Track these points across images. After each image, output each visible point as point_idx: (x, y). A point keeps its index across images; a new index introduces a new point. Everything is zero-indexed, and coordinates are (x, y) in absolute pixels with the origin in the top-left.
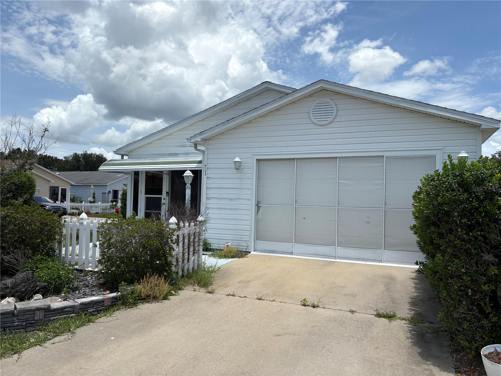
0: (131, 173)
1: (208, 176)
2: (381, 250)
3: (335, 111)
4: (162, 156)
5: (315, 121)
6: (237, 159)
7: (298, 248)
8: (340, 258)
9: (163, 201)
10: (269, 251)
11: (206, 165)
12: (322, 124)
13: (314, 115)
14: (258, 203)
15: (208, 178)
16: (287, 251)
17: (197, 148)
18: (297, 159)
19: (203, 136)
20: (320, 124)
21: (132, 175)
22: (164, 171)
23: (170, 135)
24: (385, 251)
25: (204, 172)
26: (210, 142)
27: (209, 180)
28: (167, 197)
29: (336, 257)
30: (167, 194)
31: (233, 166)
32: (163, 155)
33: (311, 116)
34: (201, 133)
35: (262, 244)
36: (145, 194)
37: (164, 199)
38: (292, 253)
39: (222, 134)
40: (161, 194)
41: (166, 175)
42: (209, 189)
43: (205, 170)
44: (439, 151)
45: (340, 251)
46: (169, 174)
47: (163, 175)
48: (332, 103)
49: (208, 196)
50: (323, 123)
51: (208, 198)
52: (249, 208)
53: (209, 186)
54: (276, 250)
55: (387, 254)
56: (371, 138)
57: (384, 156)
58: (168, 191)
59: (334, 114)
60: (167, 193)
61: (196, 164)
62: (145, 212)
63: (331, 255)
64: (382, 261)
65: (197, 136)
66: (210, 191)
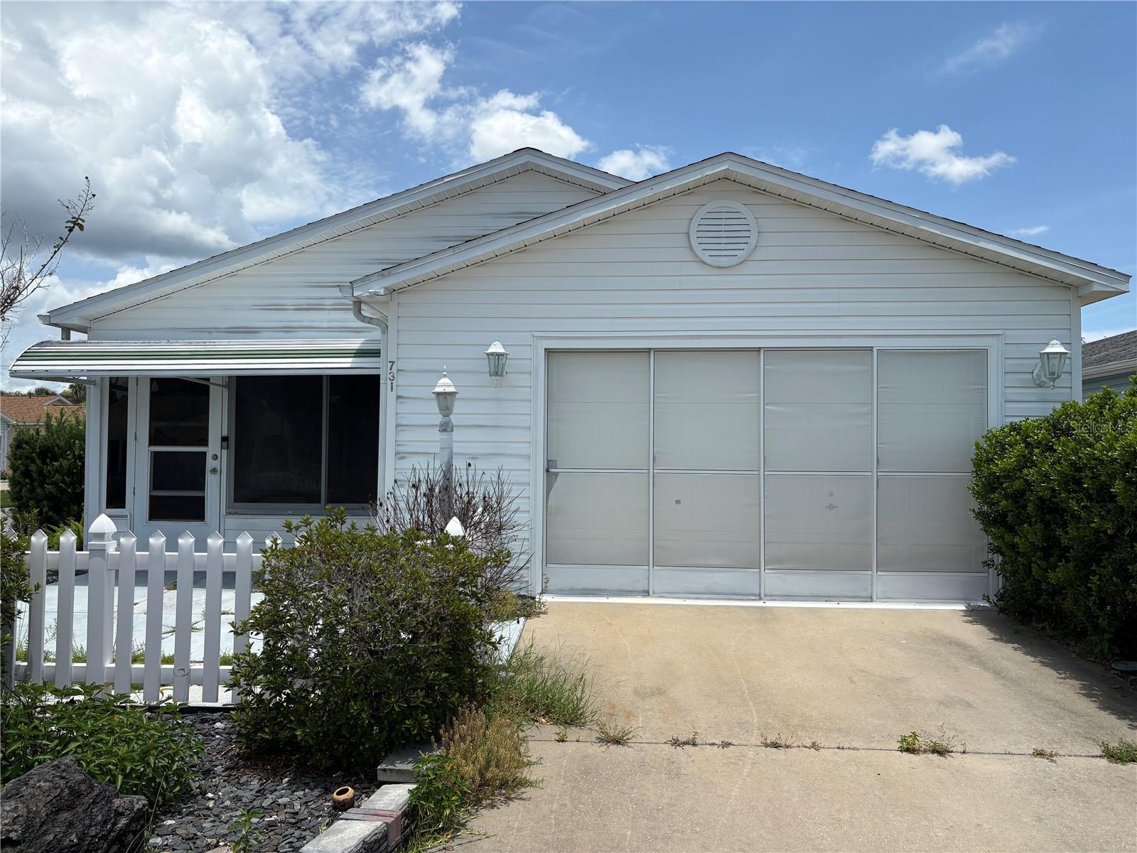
0: (98, 381)
1: (400, 394)
2: (870, 572)
3: (754, 234)
4: (207, 334)
5: (705, 256)
6: (497, 348)
7: (662, 577)
8: (773, 597)
9: (210, 464)
10: (584, 589)
11: (393, 362)
12: (721, 265)
13: (700, 240)
14: (550, 463)
15: (398, 397)
16: (631, 589)
17: (360, 313)
18: (657, 350)
19: (391, 281)
20: (716, 264)
21: (102, 390)
22: (215, 377)
23: (233, 274)
24: (879, 573)
25: (389, 382)
26: (404, 298)
27: (403, 403)
28: (224, 452)
29: (762, 595)
30: (225, 444)
31: (484, 366)
32: (211, 332)
33: (694, 242)
34: (386, 273)
35: (563, 575)
36: (150, 444)
37: (215, 457)
38: (648, 592)
39: (440, 277)
40: (204, 442)
41: (221, 388)
42: (404, 428)
43: (389, 376)
44: (995, 338)
45: (772, 579)
46: (228, 386)
47: (208, 387)
48: (745, 212)
49: (401, 449)
50: (724, 262)
51: (400, 456)
52: (526, 480)
53: (402, 421)
54: (603, 587)
55: (883, 581)
56: (842, 304)
57: (872, 347)
58: (225, 433)
59: (752, 241)
60: (224, 439)
61: (350, 360)
62: (150, 496)
63: (750, 592)
64: (871, 598)
65: (373, 279)
66: (405, 436)
